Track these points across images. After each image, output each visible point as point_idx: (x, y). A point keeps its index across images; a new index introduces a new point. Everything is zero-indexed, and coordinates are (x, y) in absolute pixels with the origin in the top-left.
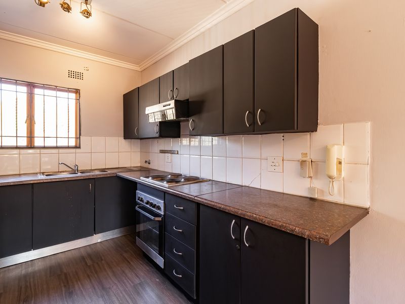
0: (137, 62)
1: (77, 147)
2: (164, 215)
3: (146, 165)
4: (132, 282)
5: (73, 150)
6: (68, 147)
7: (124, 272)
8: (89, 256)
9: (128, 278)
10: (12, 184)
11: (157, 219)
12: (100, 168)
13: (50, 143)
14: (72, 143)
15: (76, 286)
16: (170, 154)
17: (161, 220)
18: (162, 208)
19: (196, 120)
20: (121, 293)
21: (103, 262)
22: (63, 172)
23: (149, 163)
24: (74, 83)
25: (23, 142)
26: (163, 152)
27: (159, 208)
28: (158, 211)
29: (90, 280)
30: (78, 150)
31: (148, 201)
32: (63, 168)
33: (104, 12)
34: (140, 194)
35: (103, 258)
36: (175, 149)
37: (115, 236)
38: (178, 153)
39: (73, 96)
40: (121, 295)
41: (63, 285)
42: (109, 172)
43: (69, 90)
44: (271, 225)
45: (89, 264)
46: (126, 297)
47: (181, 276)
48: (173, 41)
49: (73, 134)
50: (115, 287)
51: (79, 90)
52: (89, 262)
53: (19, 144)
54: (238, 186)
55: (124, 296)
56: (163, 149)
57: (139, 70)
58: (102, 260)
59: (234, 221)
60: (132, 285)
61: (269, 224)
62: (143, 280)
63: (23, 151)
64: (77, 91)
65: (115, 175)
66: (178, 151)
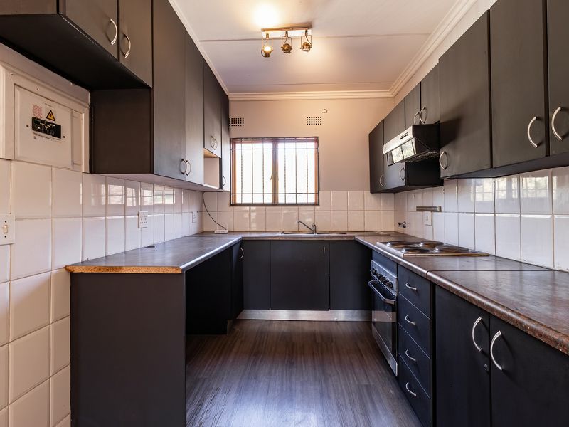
0: (386, 85)
1: (317, 204)
2: (397, 297)
3: (401, 229)
4: (358, 381)
5: (312, 208)
6: (307, 205)
7: (352, 364)
8: (321, 335)
9: (355, 373)
10: (255, 239)
11: (389, 301)
12: (340, 230)
13: (291, 200)
14: (312, 199)
15: (299, 359)
16: (430, 212)
17: (393, 303)
18: (395, 286)
19: (450, 152)
20: (341, 387)
21: (333, 344)
22: (302, 232)
23: (404, 227)
24: (313, 130)
25: (269, 199)
26: (421, 209)
27: (391, 286)
28: (391, 290)
29: (314, 358)
30: (317, 208)
31: (381, 276)
32: (302, 227)
33: (328, 37)
34: (376, 266)
35: (334, 340)
36: (436, 204)
37: (355, 319)
38: (440, 211)
39: (312, 145)
40: (340, 388)
41: (287, 352)
42: (348, 235)
43: (307, 139)
44: (537, 336)
45: (317, 342)
46: (345, 393)
47: (415, 394)
48: (430, 36)
49: (312, 189)
50: (336, 377)
51: (318, 137)
52: (319, 340)
53: (266, 202)
54: (542, 269)
55: (342, 390)
56: (421, 205)
57: (391, 96)
58: (332, 341)
59: (480, 318)
60: (357, 382)
61: (534, 333)
62: (372, 384)
63: (268, 208)
64: (316, 140)
65: (353, 239)
66: (440, 207)
